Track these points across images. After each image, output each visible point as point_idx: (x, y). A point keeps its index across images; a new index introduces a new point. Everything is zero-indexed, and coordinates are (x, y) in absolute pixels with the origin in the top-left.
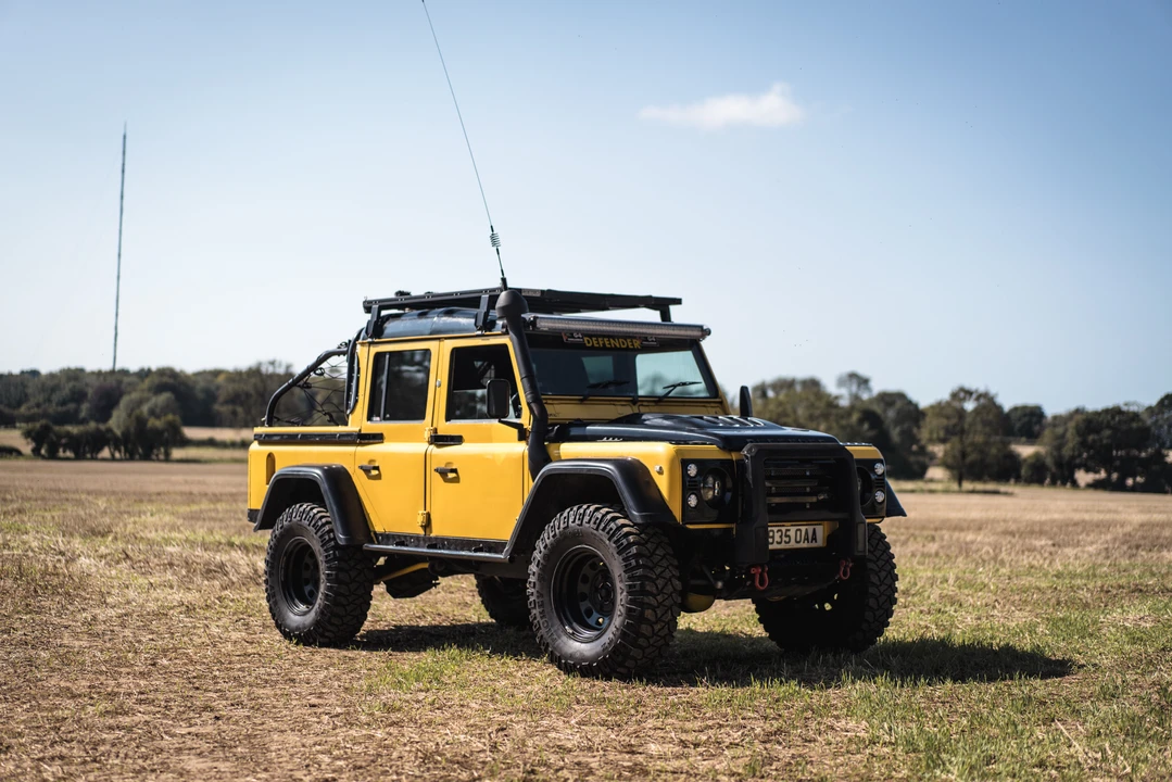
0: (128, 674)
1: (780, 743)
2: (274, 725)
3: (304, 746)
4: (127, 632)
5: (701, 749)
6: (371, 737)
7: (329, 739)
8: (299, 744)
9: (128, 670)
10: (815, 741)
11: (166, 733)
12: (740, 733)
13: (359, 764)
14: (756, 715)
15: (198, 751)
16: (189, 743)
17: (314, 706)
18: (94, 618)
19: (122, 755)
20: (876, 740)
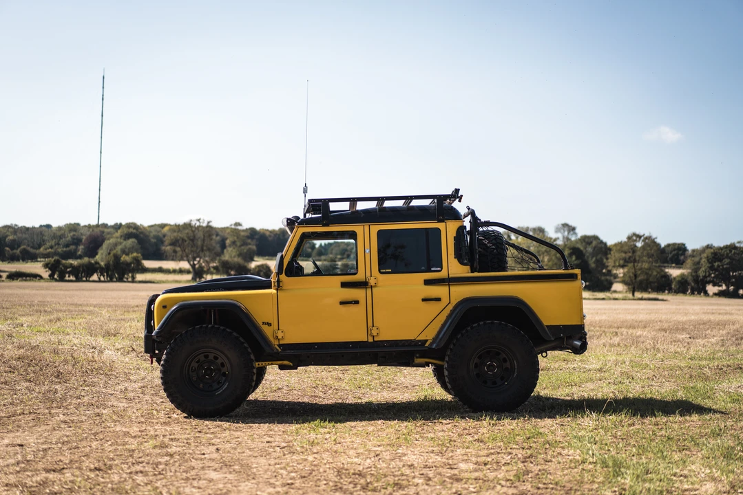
0: (157, 423)
1: (532, 463)
2: (250, 453)
3: (270, 465)
4: (147, 397)
5: (488, 466)
6: (306, 460)
7: (283, 461)
8: (267, 464)
9: (157, 421)
10: (551, 461)
11: (193, 458)
12: (509, 457)
13: (303, 475)
14: (517, 447)
15: (214, 468)
16: (207, 464)
17: (268, 442)
18: (126, 389)
19: (173, 471)
20: (585, 461)
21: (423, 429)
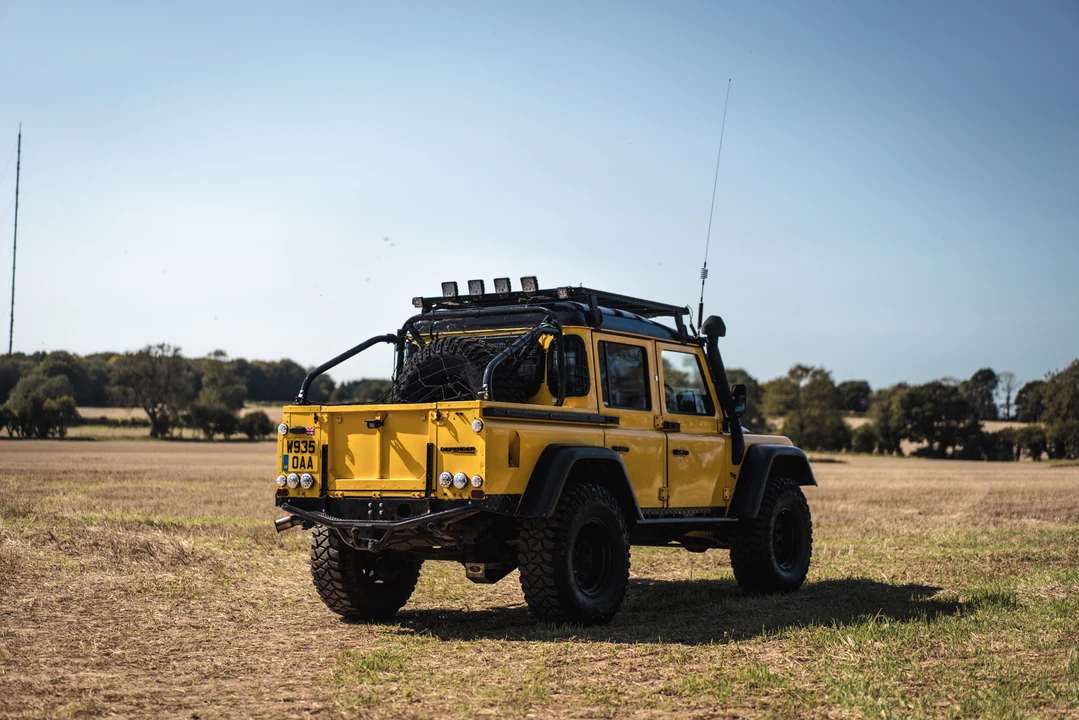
9: (84, 661)
17: (288, 700)
18: (35, 603)
21: (559, 672)
